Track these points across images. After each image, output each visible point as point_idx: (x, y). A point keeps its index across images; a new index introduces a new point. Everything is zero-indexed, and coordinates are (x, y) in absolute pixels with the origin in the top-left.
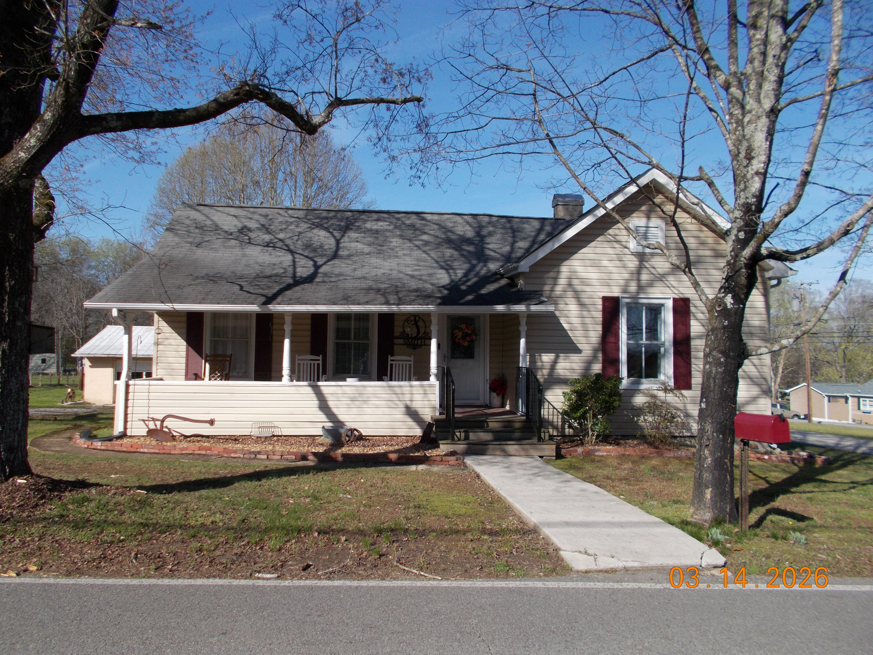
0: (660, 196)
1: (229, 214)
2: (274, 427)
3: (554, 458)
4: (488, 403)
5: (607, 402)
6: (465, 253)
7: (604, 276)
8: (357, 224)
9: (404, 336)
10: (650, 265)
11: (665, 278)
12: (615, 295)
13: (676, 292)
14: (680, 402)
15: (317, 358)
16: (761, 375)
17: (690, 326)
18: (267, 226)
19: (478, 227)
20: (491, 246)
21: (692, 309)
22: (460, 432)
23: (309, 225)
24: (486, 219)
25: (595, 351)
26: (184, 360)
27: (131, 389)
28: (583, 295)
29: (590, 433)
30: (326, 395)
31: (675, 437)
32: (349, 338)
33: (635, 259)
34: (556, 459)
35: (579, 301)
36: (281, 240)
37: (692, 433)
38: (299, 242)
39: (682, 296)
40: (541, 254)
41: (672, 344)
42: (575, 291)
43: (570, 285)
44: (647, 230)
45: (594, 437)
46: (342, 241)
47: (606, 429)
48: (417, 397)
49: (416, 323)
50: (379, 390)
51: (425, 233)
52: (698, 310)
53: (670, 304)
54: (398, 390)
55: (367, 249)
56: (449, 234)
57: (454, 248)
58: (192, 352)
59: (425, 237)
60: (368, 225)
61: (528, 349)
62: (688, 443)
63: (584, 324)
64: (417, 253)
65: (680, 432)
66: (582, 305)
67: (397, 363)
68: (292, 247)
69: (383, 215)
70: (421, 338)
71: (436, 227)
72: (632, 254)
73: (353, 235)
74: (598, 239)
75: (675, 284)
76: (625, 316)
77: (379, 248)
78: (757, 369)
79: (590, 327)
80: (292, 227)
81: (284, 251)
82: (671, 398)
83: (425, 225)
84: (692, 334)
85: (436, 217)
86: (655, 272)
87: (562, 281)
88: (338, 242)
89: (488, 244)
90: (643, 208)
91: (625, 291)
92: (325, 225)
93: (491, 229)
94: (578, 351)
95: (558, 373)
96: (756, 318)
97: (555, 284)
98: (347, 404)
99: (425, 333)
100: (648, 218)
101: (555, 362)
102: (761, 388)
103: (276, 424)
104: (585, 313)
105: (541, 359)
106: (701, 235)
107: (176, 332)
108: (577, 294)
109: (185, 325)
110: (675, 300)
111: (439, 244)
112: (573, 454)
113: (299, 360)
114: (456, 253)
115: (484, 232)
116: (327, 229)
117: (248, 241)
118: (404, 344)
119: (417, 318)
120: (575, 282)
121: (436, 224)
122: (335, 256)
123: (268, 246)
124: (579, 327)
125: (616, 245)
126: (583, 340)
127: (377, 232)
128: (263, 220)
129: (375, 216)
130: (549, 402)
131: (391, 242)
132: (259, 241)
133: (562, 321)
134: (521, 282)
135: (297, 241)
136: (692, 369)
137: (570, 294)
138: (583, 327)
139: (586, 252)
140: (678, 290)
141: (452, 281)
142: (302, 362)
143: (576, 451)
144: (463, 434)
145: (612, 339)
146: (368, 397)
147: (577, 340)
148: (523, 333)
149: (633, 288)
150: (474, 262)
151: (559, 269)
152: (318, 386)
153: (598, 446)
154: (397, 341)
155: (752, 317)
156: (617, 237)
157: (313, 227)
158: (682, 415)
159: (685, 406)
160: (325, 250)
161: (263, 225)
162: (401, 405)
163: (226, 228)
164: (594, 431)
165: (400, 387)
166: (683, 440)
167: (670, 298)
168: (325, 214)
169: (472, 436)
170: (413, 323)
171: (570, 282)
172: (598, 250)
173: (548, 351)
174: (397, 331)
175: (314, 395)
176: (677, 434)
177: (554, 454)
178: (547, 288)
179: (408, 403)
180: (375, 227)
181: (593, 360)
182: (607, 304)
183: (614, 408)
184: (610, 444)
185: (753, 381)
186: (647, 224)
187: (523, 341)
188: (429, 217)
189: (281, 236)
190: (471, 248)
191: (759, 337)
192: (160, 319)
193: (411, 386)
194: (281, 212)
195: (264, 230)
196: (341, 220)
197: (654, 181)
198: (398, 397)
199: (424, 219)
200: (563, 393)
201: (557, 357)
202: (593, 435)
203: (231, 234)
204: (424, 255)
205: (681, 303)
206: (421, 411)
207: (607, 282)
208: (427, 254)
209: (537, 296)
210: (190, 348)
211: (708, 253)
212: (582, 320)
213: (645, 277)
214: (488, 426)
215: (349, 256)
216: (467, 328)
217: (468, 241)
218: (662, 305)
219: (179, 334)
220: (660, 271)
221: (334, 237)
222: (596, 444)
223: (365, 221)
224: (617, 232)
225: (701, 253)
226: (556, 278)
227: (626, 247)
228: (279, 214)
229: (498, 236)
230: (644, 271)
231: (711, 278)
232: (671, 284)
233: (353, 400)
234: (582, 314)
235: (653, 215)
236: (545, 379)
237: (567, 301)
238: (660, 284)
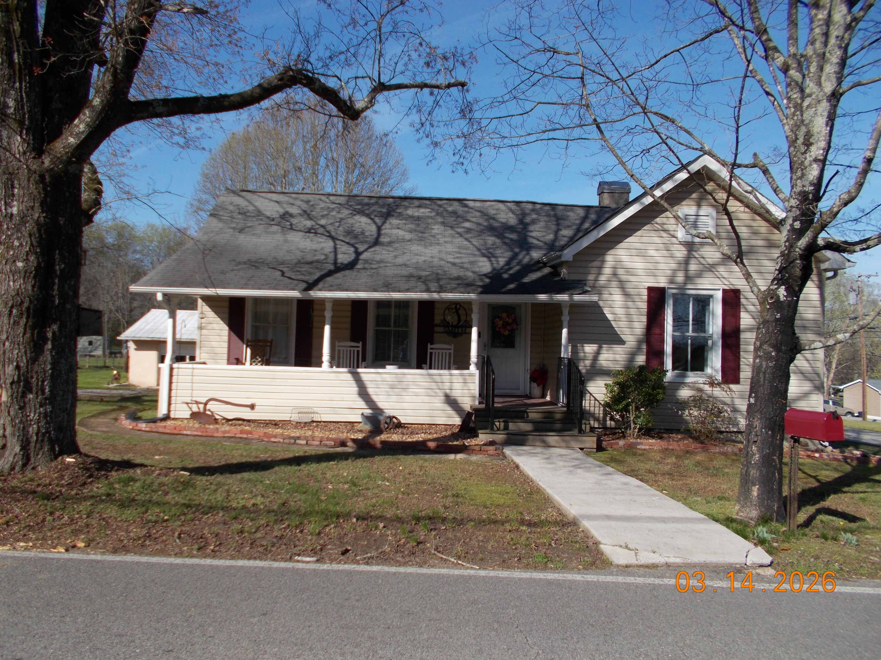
0: (712, 183)
1: (271, 200)
2: (314, 413)
3: (595, 450)
4: (528, 393)
5: (650, 395)
6: (507, 241)
7: (650, 266)
8: (399, 211)
9: (445, 324)
10: (699, 255)
11: (715, 268)
12: (662, 285)
13: (727, 283)
14: (727, 396)
15: (356, 344)
16: (814, 370)
17: (740, 318)
18: (308, 212)
19: (522, 214)
20: (534, 234)
21: (743, 301)
22: (499, 422)
23: (350, 212)
24: (530, 206)
25: (640, 342)
26: (226, 345)
27: (175, 372)
28: (628, 285)
29: (633, 426)
30: (366, 382)
31: (721, 432)
32: (389, 326)
33: (683, 249)
34: (597, 452)
35: (624, 291)
36: (322, 226)
37: (739, 428)
38: (341, 229)
39: (732, 287)
40: (586, 242)
41: (720, 336)
42: (620, 281)
43: (615, 274)
44: (697, 219)
45: (637, 430)
46: (383, 227)
47: (649, 422)
48: (457, 386)
49: (457, 311)
50: (419, 378)
51: (467, 220)
52: (750, 301)
53: (719, 295)
54: (438, 378)
55: (408, 236)
56: (491, 221)
57: (496, 236)
58: (234, 336)
59: (467, 225)
60: (410, 212)
61: (570, 339)
62: (735, 438)
63: (628, 315)
64: (459, 241)
65: (727, 428)
66: (626, 295)
67: (437, 351)
68: (333, 234)
69: (424, 202)
70: (462, 327)
71: (478, 214)
72: (681, 243)
73: (394, 221)
74: (645, 228)
75: (725, 274)
76: (671, 307)
77: (420, 235)
78: (810, 364)
79: (635, 318)
80: (334, 213)
81: (325, 237)
82: (717, 392)
83: (468, 212)
84: (741, 326)
85: (478, 204)
86: (704, 263)
87: (607, 271)
88: (379, 229)
89: (531, 231)
90: (694, 196)
91: (671, 282)
92: (367, 212)
93: (534, 216)
94: (622, 342)
95: (601, 364)
96: (811, 311)
97: (599, 274)
98: (387, 392)
99: (466, 321)
100: (699, 206)
101: (598, 353)
102: (813, 383)
103: (316, 410)
104: (630, 304)
105: (583, 350)
106: (754, 224)
107: (219, 317)
108: (621, 284)
109: (227, 310)
110: (724, 291)
111: (482, 231)
112: (615, 447)
113: (339, 346)
114: (498, 241)
115: (528, 220)
116: (368, 216)
117: (289, 227)
118: (444, 332)
119: (458, 306)
120: (620, 271)
121: (479, 211)
122: (376, 242)
123: (309, 232)
124: (623, 318)
125: (664, 234)
126: (627, 331)
127: (418, 218)
128: (305, 206)
129: (417, 203)
130: (591, 394)
131: (433, 229)
132: (301, 227)
133: (606, 311)
134: (564, 271)
135: (339, 227)
136: (741, 363)
137: (614, 284)
138: (627, 317)
139: (632, 241)
140: (729, 281)
141: (494, 269)
142: (342, 349)
143: (618, 444)
144: (502, 424)
145: (657, 331)
146: (408, 385)
147: (621, 331)
148: (565, 323)
149: (680, 278)
150: (517, 250)
151: (604, 258)
152: (358, 373)
153: (640, 439)
154: (437, 329)
155: (806, 310)
156: (665, 226)
157: (354, 213)
158: (729, 410)
159: (733, 401)
160: (367, 237)
161: (305, 211)
162: (440, 393)
163: (268, 214)
164: (636, 424)
165: (440, 375)
166: (729, 435)
167: (719, 289)
168: (366, 200)
169: (511, 426)
170: (454, 311)
171: (614, 271)
172: (645, 240)
173: (590, 341)
174: (438, 318)
175: (354, 382)
176: (723, 430)
177: (595, 446)
178: (591, 277)
179: (448, 391)
180: (416, 214)
181: (636, 352)
182: (652, 295)
183: (657, 401)
184: (653, 437)
185: (805, 377)
186: (697, 212)
187: (565, 331)
188: (471, 204)
189: (323, 222)
190: (514, 236)
191: (813, 330)
192: (204, 304)
193: (451, 375)
194: (323, 198)
195: (306, 216)
196: (383, 206)
197: (705, 167)
198: (438, 385)
199: (466, 206)
200: (605, 385)
201: (600, 348)
202: (635, 428)
203: (273, 220)
204: (466, 243)
205: (732, 294)
206: (460, 400)
207: (653, 272)
208: (470, 242)
209: (581, 286)
210: (232, 334)
211: (760, 243)
212: (626, 311)
213: (693, 267)
214: (528, 417)
215: (390, 243)
216: (508, 317)
217: (511, 229)
218: (711, 296)
219: (222, 319)
220: (710, 261)
221: (375, 223)
222: (638, 437)
223: (407, 208)
224: (665, 220)
225: (753, 243)
226: (600, 268)
227: (673, 236)
228: (320, 200)
229: (542, 224)
230: (693, 261)
231: (763, 269)
232: (721, 274)
233: (392, 387)
234: (626, 305)
235: (704, 203)
236: (587, 370)
237: (612, 290)
238: (710, 274)
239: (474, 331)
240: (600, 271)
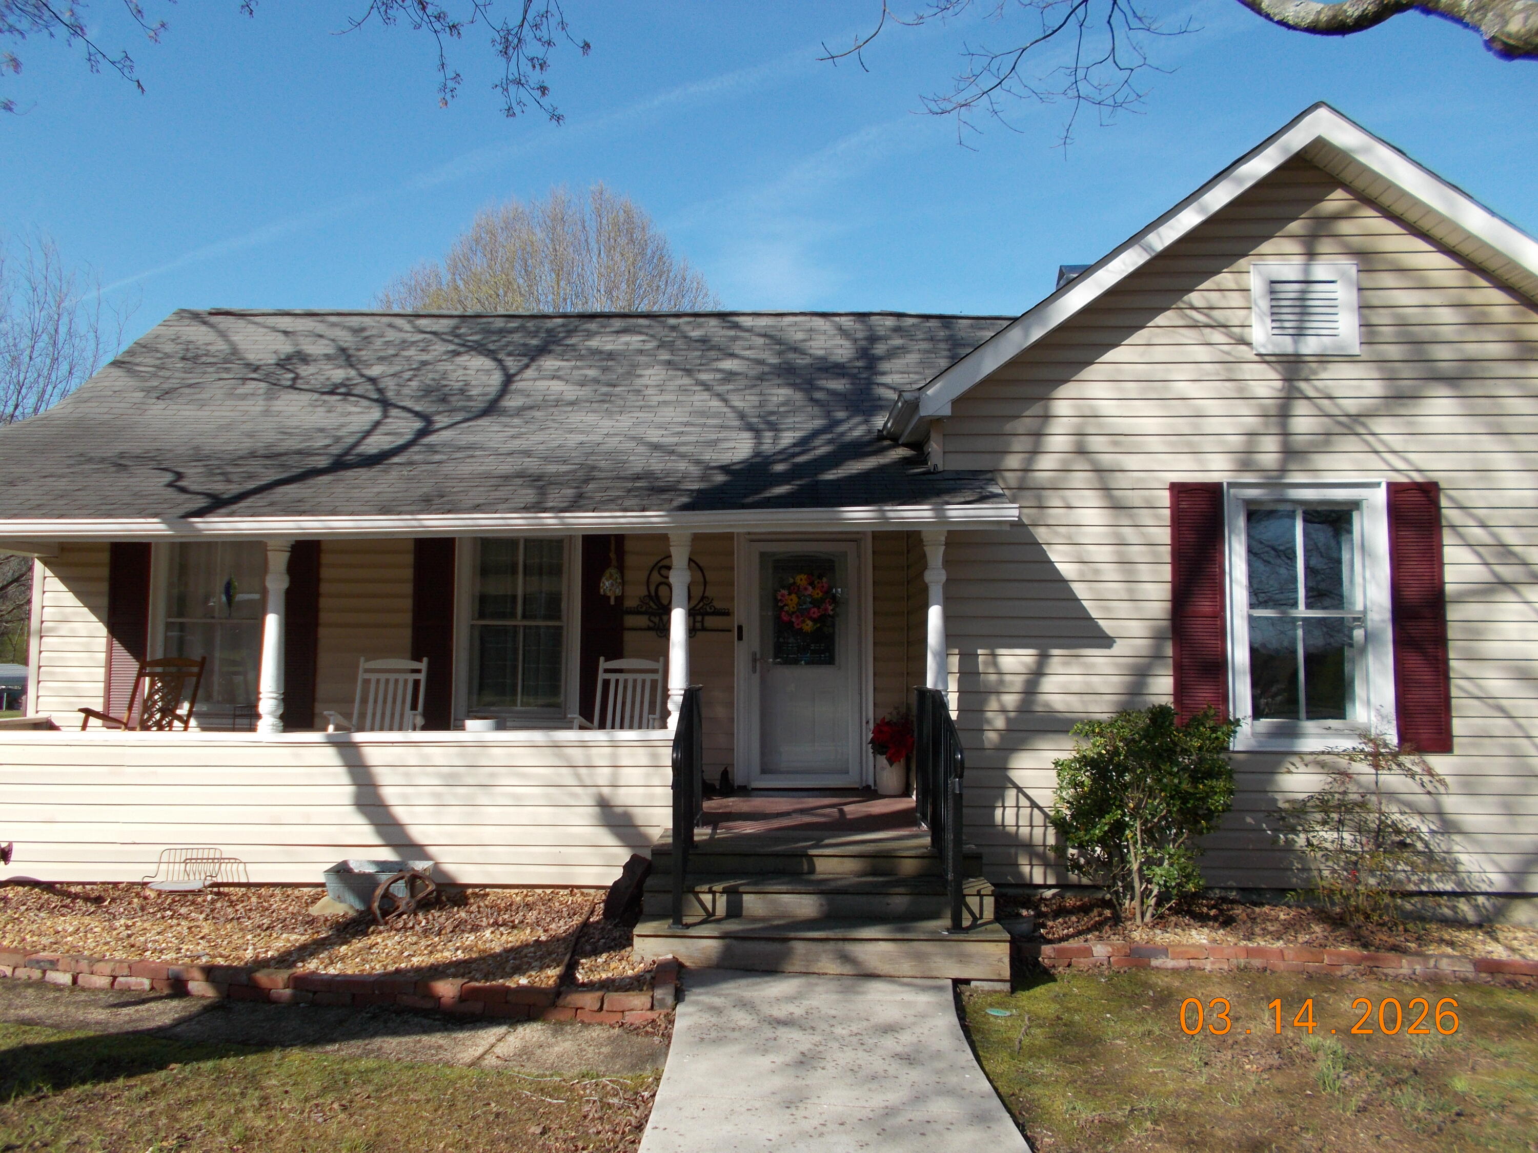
0: (1341, 192)
1: (275, 330)
2: (221, 860)
3: (1007, 987)
4: (871, 783)
5: (1185, 798)
6: (818, 395)
7: (1183, 426)
8: (569, 342)
10: (1316, 389)
11: (1364, 425)
12: (1214, 477)
13: (1401, 465)
14: (1418, 789)
15: (416, 665)
17: (1441, 564)
18: (351, 352)
19: (866, 339)
20: (887, 379)
21: (1450, 514)
22: (711, 891)
23: (451, 347)
24: (890, 322)
25: (1158, 637)
28: (1121, 480)
29: (1138, 887)
30: (375, 770)
31: (1406, 895)
32: (513, 615)
33: (1273, 375)
34: (1013, 990)
35: (1110, 498)
36: (372, 380)
37: (1460, 883)
38: (414, 384)
39: (1418, 478)
41: (1387, 615)
42: (1098, 471)
43: (1081, 451)
44: (1305, 292)
45: (1152, 901)
46: (518, 378)
47: (1188, 877)
48: (631, 776)
50: (526, 757)
51: (733, 356)
52: (1472, 517)
53: (1380, 497)
54: (577, 755)
55: (570, 392)
56: (791, 356)
57: (794, 386)
58: (120, 651)
59: (728, 364)
60: (594, 343)
61: (950, 637)
62: (1447, 911)
63: (1125, 563)
64: (701, 399)
66: (1117, 506)
68: (390, 394)
69: (634, 321)
71: (761, 341)
72: (1263, 358)
73: (549, 363)
74: (1160, 320)
75: (1397, 442)
76: (1242, 538)
77: (605, 389)
79: (1144, 571)
80: (411, 352)
81: (365, 403)
82: (1392, 779)
83: (735, 339)
84: (1448, 588)
85: (763, 322)
86: (1334, 411)
87: (1058, 443)
88: (509, 379)
89: (884, 374)
90: (1295, 226)
91: (1242, 467)
92: (492, 347)
93: (897, 342)
94: (1104, 640)
95: (1047, 704)
97: (1035, 452)
98: (435, 796)
99: (703, 598)
100: (1311, 255)
101: (1037, 673)
103: (228, 851)
104: (1128, 532)
105: (995, 664)
106: (1474, 297)
107: (86, 605)
108: (1101, 479)
109: (104, 587)
111: (761, 378)
112: (1083, 963)
113: (367, 671)
114: (798, 396)
115: (880, 349)
116: (491, 354)
117: (289, 383)
118: (649, 629)
120: (1096, 443)
121: (765, 335)
122: (492, 408)
123: (332, 393)
124: (1110, 572)
125: (1217, 336)
126: (1119, 608)
127: (611, 355)
128: (346, 339)
129: (617, 323)
130: (1019, 789)
131: (640, 376)
132: (315, 383)
133: (1056, 554)
134: (935, 447)
135: (410, 380)
136: (1454, 692)
137: (1079, 479)
138: (1119, 570)
139: (1123, 358)
140: (1406, 460)
141: (757, 454)
142: (373, 677)
143: (1088, 952)
144: (722, 901)
145: (1204, 606)
146: (492, 775)
147: (1101, 610)
148: (936, 591)
149: (1268, 456)
150: (841, 415)
151: (1047, 408)
152: (355, 746)
153: (1164, 930)
154: (631, 620)
156: (1216, 314)
157: (462, 349)
158: (1424, 829)
159: (1439, 805)
160: (470, 398)
161: (343, 350)
162: (587, 797)
163: (251, 357)
164: (1149, 881)
165: (584, 745)
166: (1430, 901)
167: (1378, 485)
168: (499, 323)
169: (752, 903)
171: (1078, 443)
172: (1159, 354)
173: (1015, 641)
174: (634, 593)
175: (343, 770)
176: (1411, 887)
177: (1007, 974)
178: (1013, 461)
179: (606, 791)
180: (609, 347)
181: (1150, 666)
182: (1184, 505)
183: (1210, 815)
184: (1202, 919)
186: (1305, 272)
187: (935, 615)
188: (747, 322)
189: (375, 371)
190: (838, 385)
192: (48, 573)
193: (614, 745)
194: (399, 322)
195: (341, 361)
196: (535, 334)
197: (1319, 144)
198: (578, 776)
199: (736, 326)
200: (1056, 763)
201: (1044, 657)
202: (1146, 894)
203: (256, 369)
204: (715, 403)
205: (1415, 496)
206: (641, 816)
207: (1189, 444)
208: (725, 401)
209: (977, 483)
210: (116, 644)
211: (1496, 349)
212: (1118, 553)
213: (1303, 424)
214: (812, 870)
215: (519, 412)
216: (811, 584)
217: (836, 369)
218: (1356, 505)
219: (94, 609)
220: (1351, 406)
221: (504, 369)
222: (1160, 920)
223: (590, 335)
224: (1215, 298)
225: (1472, 350)
226: (1038, 435)
227: (1242, 341)
228: (390, 325)
229: (912, 358)
230: (1301, 407)
231: (1507, 424)
232: (1383, 442)
233: (451, 782)
234: (1117, 535)
235: (1325, 245)
236: (1008, 720)
237: (1073, 497)
238: (1351, 443)
239: (678, 618)
240: (1037, 444)
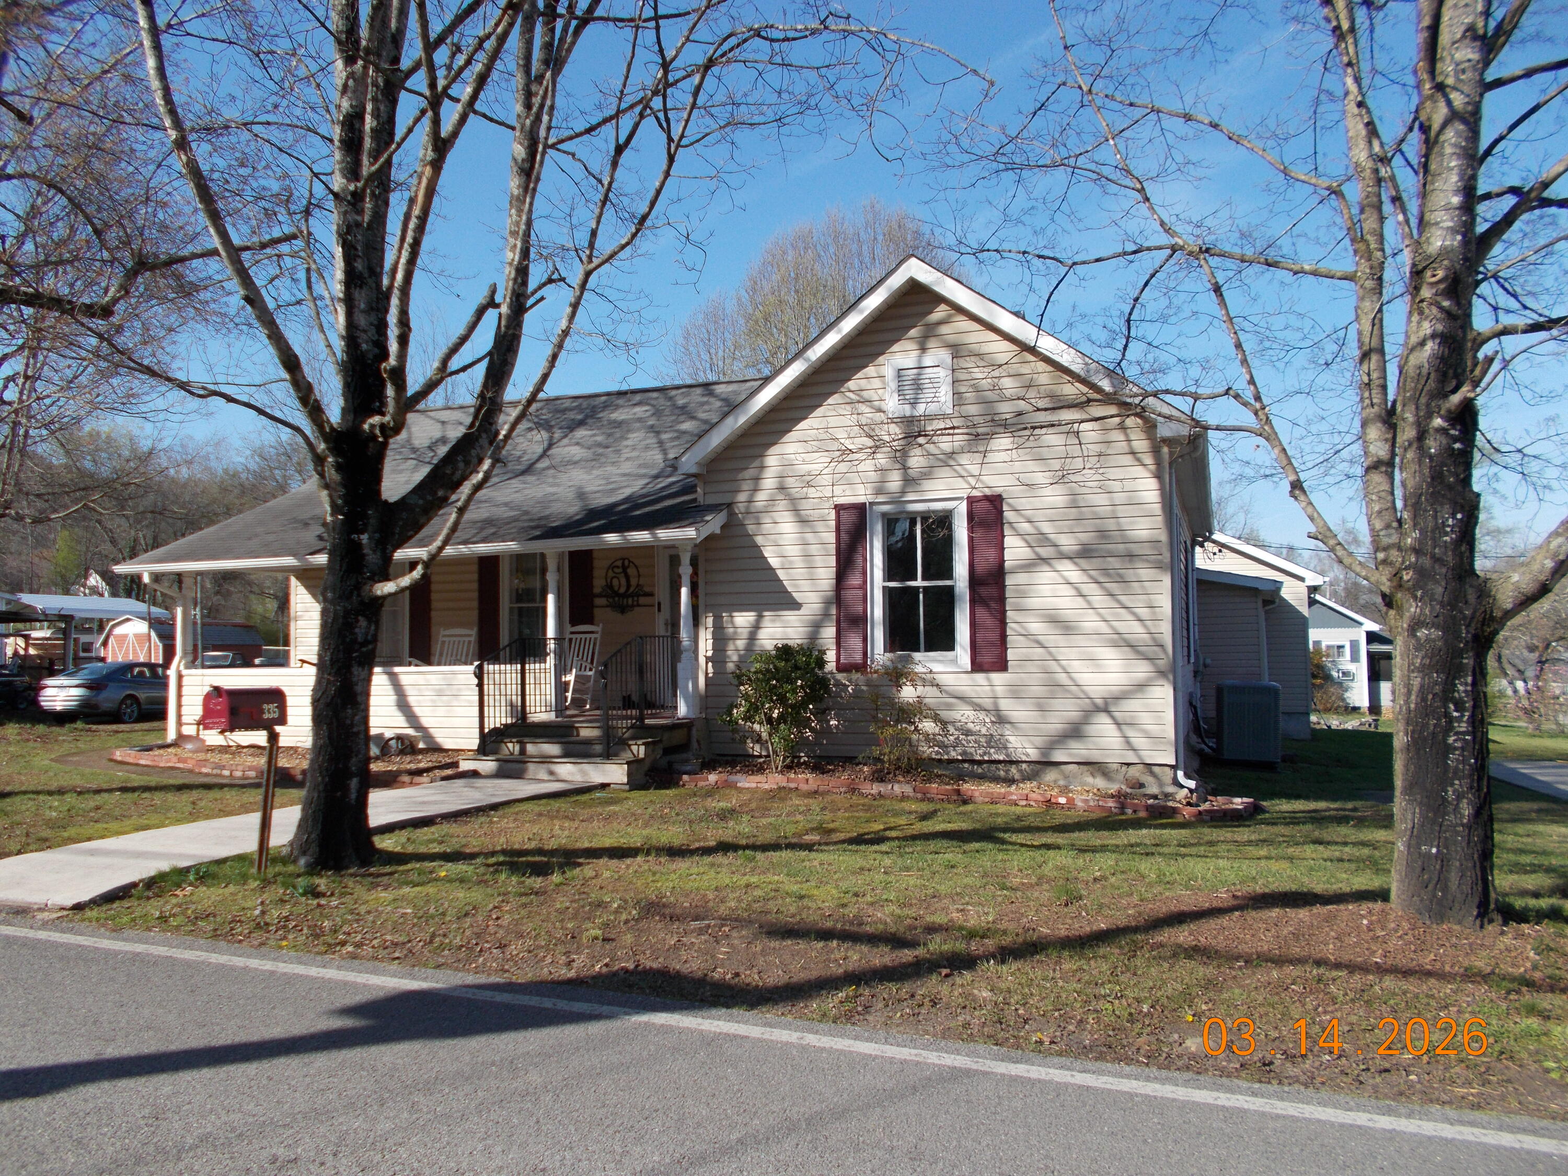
0: (943, 307)
7: (842, 467)
8: (601, 415)
9: (610, 591)
10: (925, 438)
11: (954, 459)
12: (862, 499)
13: (977, 485)
14: (985, 695)
16: (1154, 639)
17: (1003, 548)
21: (1008, 515)
25: (827, 603)
28: (804, 505)
30: (405, 688)
31: (973, 762)
33: (898, 430)
35: (799, 515)
37: (1009, 755)
39: (988, 492)
40: (716, 439)
41: (967, 584)
43: (782, 488)
44: (919, 374)
46: (555, 446)
49: (625, 569)
51: (693, 418)
52: (1022, 516)
53: (963, 509)
54: (499, 678)
55: (580, 454)
59: (686, 425)
60: (615, 415)
61: (711, 605)
62: (1002, 773)
63: (807, 556)
64: (650, 454)
65: (985, 753)
66: (803, 521)
67: (579, 636)
70: (632, 595)
71: (718, 405)
72: (892, 421)
73: (580, 433)
74: (830, 401)
75: (975, 469)
76: (880, 536)
77: (600, 451)
78: (1145, 627)
79: (819, 562)
82: (967, 688)
83: (704, 404)
84: (1007, 564)
86: (936, 452)
87: (769, 482)
88: (549, 447)
90: (913, 332)
91: (879, 491)
92: (553, 423)
94: (795, 605)
95: (762, 646)
96: (1144, 523)
97: (756, 490)
99: (638, 585)
100: (923, 349)
101: (757, 627)
102: (1155, 665)
104: (810, 537)
105: (732, 622)
106: (1025, 369)
108: (794, 504)
110: (971, 500)
116: (550, 429)
118: (607, 606)
119: (626, 563)
120: (790, 482)
121: (723, 400)
122: (527, 470)
124: (799, 562)
125: (865, 408)
126: (805, 585)
127: (619, 424)
131: (627, 439)
133: (768, 553)
136: (1009, 632)
137: (782, 505)
138: (804, 561)
139: (809, 426)
140: (981, 481)
145: (854, 581)
147: (795, 586)
148: (685, 579)
149: (895, 482)
151: (762, 462)
152: (396, 673)
154: (599, 601)
155: (1132, 523)
156: (864, 394)
157: (535, 426)
158: (985, 720)
159: (996, 704)
160: (519, 463)
165: (502, 672)
166: (993, 767)
167: (962, 498)
168: (567, 404)
170: (620, 570)
171: (781, 483)
172: (831, 422)
173: (744, 607)
174: (599, 584)
175: (391, 688)
176: (978, 758)
178: (742, 497)
180: (622, 417)
181: (822, 621)
182: (844, 518)
185: (1138, 652)
186: (919, 361)
187: (685, 592)
191: (1148, 561)
193: (517, 672)
196: (584, 410)
197: (912, 283)
199: (710, 393)
201: (760, 617)
205: (986, 505)
207: (847, 478)
209: (708, 513)
212: (804, 550)
213: (916, 461)
215: (542, 471)
218: (951, 512)
220: (946, 447)
221: (551, 440)
223: (617, 408)
224: (863, 383)
226: (757, 479)
227: (880, 410)
230: (915, 451)
231: (1045, 452)
232: (966, 470)
234: (803, 539)
235: (932, 343)
236: (740, 656)
237: (778, 516)
238: (945, 472)
239: (551, 599)
240: (757, 484)
